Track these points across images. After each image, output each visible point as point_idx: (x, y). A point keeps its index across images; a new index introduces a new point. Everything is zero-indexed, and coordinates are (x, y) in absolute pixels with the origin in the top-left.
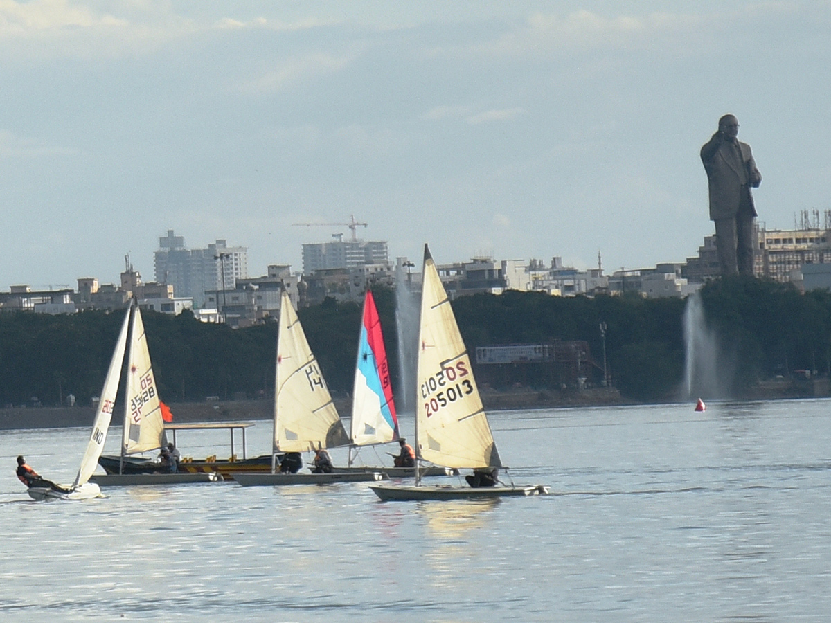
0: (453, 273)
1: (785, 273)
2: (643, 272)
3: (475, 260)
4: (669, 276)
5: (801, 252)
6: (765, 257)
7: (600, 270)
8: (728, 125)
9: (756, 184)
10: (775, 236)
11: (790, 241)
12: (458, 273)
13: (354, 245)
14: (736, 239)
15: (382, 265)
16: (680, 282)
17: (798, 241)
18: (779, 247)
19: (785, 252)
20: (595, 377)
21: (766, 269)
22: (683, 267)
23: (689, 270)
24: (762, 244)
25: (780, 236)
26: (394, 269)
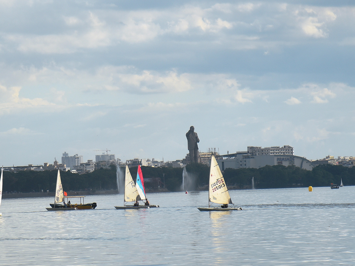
0: (130, 162)
1: (205, 162)
2: (173, 162)
3: (135, 159)
4: (179, 163)
6: (201, 159)
7: (163, 162)
8: (192, 128)
9: (198, 142)
10: (203, 154)
11: (206, 155)
12: (131, 162)
13: (107, 155)
14: (194, 154)
15: (114, 160)
16: (181, 164)
17: (208, 155)
18: (204, 156)
19: (205, 157)
20: (162, 186)
21: (201, 161)
22: (182, 161)
23: (183, 161)
24: (200, 156)
25: (204, 154)
26: (116, 161)
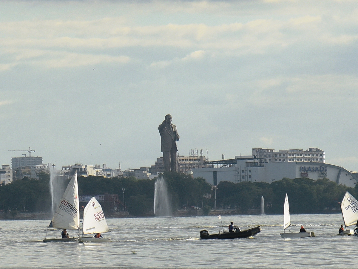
0: (68, 169)
1: (186, 172)
2: (135, 170)
3: (76, 165)
4: (145, 172)
5: (191, 164)
6: (179, 166)
7: (120, 169)
8: (168, 118)
9: (178, 140)
10: (182, 158)
11: (188, 160)
12: (70, 169)
13: (30, 158)
14: (170, 159)
15: (43, 166)
16: (149, 174)
17: (190, 160)
18: (184, 162)
19: (186, 164)
20: (120, 207)
21: (179, 170)
22: (149, 169)
23: (152, 170)
24: (177, 161)
25: (184, 159)
26: (46, 167)
